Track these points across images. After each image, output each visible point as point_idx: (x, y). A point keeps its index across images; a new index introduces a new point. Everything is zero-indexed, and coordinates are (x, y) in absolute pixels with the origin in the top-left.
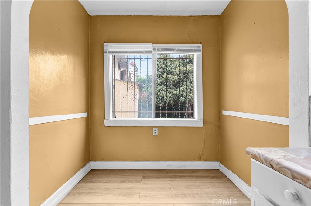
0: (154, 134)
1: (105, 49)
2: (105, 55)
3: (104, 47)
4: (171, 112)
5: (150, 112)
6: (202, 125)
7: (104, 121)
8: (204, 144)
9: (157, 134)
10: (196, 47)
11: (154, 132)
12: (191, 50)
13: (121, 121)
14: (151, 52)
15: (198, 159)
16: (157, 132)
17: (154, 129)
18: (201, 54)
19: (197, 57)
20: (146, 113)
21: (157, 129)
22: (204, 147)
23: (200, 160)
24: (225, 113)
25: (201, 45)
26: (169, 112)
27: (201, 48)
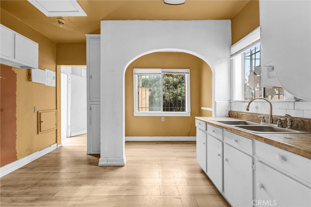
0: (162, 121)
1: (134, 72)
2: (134, 75)
3: (134, 70)
4: (172, 108)
5: (160, 108)
6: (190, 116)
7: (133, 113)
8: (191, 127)
9: (164, 121)
10: (187, 71)
11: (162, 119)
12: (184, 73)
13: (146, 113)
14: (160, 74)
15: (187, 135)
16: (164, 119)
17: (162, 118)
18: (189, 75)
19: (187, 77)
20: (157, 109)
21: (164, 118)
22: (191, 128)
23: (189, 135)
24: (202, 108)
25: (189, 70)
26: (170, 108)
27: (189, 72)
